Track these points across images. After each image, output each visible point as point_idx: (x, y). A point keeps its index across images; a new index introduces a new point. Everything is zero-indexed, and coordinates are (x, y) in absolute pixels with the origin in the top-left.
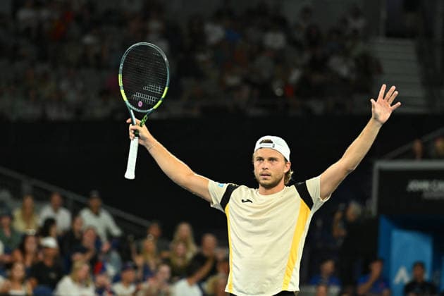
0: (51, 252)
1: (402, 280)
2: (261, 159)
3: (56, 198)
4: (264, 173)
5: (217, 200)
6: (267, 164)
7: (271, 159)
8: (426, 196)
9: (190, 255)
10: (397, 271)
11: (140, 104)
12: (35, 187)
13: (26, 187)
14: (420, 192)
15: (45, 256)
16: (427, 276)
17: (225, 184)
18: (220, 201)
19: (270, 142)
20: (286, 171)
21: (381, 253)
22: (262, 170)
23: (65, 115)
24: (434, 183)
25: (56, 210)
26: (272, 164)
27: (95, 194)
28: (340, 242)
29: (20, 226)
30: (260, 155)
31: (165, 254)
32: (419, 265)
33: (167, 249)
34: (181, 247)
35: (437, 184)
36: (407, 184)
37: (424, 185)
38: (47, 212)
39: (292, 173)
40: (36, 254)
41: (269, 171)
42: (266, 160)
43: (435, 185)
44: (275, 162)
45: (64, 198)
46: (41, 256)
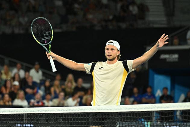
0: (17, 87)
1: (159, 95)
2: (108, 49)
3: (19, 65)
4: (109, 54)
5: (89, 71)
6: (110, 51)
7: (112, 49)
8: (168, 60)
9: (73, 87)
10: (157, 91)
11: (46, 42)
12: (10, 61)
13: (7, 61)
14: (165, 59)
15: (14, 89)
16: (169, 93)
17: (90, 63)
18: (90, 70)
19: (112, 42)
20: (118, 54)
21: (150, 84)
22: (108, 53)
23: (22, 32)
24: (171, 55)
25: (19, 70)
26: (112, 51)
27: (37, 63)
28: (133, 80)
29: (4, 77)
30: (108, 48)
31: (63, 87)
32: (166, 88)
33: (64, 84)
34: (69, 84)
35: (172, 55)
36: (160, 56)
37: (167, 56)
38: (15, 71)
39: (120, 55)
40: (11, 88)
41: (111, 54)
42: (110, 50)
43: (171, 56)
44: (113, 51)
45: (22, 65)
46: (13, 89)
